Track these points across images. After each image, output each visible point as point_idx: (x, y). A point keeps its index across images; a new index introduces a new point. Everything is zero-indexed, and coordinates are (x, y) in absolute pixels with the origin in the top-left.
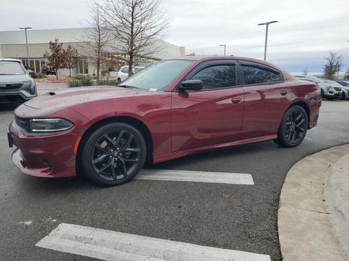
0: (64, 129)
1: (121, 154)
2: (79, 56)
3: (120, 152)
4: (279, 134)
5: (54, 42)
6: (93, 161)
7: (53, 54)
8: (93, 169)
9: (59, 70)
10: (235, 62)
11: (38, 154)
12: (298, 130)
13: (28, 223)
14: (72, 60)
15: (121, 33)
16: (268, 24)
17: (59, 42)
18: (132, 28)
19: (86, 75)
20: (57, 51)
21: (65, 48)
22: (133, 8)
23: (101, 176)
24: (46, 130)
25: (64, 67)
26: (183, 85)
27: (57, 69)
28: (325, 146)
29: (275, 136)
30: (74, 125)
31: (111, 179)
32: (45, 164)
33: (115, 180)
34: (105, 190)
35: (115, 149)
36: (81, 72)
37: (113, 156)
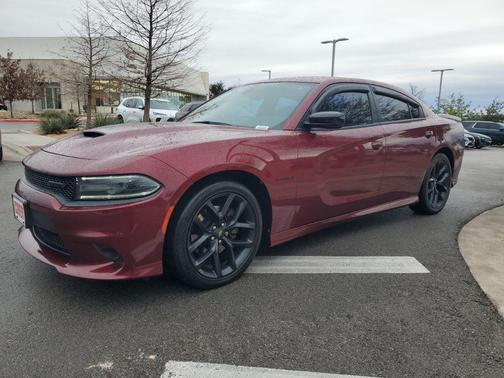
0: (144, 194)
1: (227, 233)
2: (46, 81)
3: (226, 230)
4: (421, 194)
5: (6, 57)
6: (190, 248)
7: (5, 77)
8: (190, 260)
9: (15, 103)
10: (367, 87)
11: (93, 239)
12: (441, 188)
13: (107, 365)
14: (36, 86)
15: (134, 46)
16: (335, 42)
17: (15, 57)
18: (150, 38)
19: (59, 110)
20: (11, 72)
21: (23, 66)
22: (152, 7)
23: (200, 270)
24: (109, 197)
25: (24, 97)
26: (311, 120)
27: (11, 101)
28: (474, 212)
29: (416, 199)
30: (162, 185)
31: (214, 276)
32: (107, 255)
33: (221, 276)
34: (207, 295)
35: (219, 226)
36: (50, 106)
37: (216, 237)
